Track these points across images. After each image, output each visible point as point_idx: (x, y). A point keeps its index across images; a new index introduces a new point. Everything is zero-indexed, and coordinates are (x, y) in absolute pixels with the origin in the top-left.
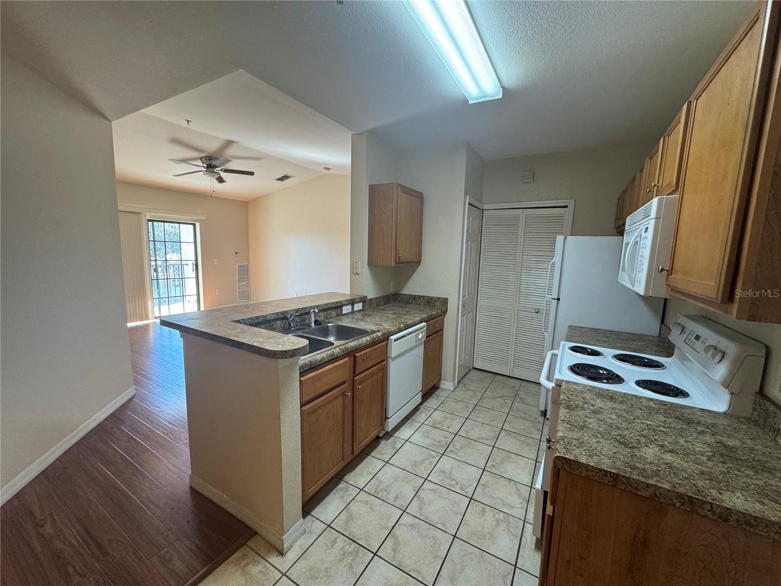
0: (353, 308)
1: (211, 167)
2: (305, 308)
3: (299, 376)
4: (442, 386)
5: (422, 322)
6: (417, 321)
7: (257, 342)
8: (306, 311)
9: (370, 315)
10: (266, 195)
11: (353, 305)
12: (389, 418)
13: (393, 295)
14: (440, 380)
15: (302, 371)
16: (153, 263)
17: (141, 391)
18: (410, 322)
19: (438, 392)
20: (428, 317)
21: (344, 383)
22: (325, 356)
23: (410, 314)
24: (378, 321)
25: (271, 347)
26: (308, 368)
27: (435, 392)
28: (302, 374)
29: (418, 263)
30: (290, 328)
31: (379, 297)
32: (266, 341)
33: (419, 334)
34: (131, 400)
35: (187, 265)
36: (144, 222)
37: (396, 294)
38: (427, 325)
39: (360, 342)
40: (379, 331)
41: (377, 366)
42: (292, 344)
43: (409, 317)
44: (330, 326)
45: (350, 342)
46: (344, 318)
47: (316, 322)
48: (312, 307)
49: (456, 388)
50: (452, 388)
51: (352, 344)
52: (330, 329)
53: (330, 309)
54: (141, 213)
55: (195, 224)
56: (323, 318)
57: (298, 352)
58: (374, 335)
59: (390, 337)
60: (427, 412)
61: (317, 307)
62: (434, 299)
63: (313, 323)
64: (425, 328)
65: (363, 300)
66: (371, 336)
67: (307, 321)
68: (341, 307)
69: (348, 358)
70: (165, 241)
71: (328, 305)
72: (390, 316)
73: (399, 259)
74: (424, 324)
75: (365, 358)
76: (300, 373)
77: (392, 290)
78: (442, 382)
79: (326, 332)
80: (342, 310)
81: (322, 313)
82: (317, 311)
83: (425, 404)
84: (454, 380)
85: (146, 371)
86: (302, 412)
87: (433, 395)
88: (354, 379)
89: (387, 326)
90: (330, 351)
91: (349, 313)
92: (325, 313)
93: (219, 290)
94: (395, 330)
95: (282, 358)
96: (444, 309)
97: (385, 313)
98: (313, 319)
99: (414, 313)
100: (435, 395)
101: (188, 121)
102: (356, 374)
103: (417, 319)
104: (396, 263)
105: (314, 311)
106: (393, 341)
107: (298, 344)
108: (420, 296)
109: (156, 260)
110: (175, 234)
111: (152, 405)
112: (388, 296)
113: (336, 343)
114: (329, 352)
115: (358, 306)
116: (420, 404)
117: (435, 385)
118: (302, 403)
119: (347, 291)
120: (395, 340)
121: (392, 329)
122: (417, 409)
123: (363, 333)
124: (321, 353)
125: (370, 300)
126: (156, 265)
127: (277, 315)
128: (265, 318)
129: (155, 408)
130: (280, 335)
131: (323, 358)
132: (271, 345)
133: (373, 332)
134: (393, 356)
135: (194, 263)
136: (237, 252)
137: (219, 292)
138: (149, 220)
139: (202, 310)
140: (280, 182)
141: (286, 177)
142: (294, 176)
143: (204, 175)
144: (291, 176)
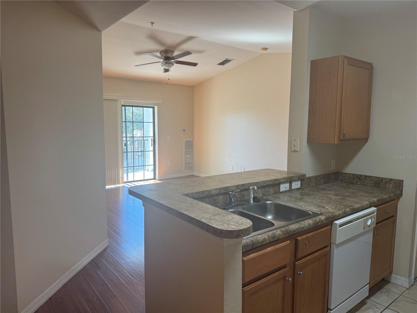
0: (290, 186)
1: (167, 59)
2: (244, 184)
3: (241, 255)
4: (393, 280)
5: (370, 207)
6: (365, 205)
7: (205, 218)
8: (245, 188)
9: (309, 195)
11: (291, 183)
12: (331, 310)
13: (334, 173)
14: (391, 274)
15: (244, 251)
16: (124, 139)
17: (112, 244)
18: (357, 206)
19: (388, 286)
20: (378, 201)
21: (284, 267)
22: (266, 237)
23: (356, 197)
24: (320, 203)
25: (218, 225)
26: (250, 248)
27: (384, 286)
28: (245, 253)
29: (366, 140)
30: (231, 204)
31: (319, 176)
32: (213, 217)
33: (367, 220)
34: (105, 250)
35: (148, 140)
36: (119, 106)
37: (338, 173)
38: (377, 210)
39: (302, 225)
40: (322, 214)
41: (320, 252)
42: (236, 224)
43: (355, 200)
44: (269, 203)
45: (292, 224)
46: (281, 196)
47: (255, 198)
48: (251, 184)
49: (412, 285)
50: (407, 285)
51: (294, 227)
52: (269, 206)
53: (268, 186)
54: (118, 100)
55: (154, 107)
56: (261, 195)
57: (242, 233)
58: (318, 218)
59: (335, 222)
60: (375, 309)
61: (255, 184)
62: (384, 181)
63: (252, 199)
64: (375, 214)
65: (302, 178)
66: (314, 219)
67: (246, 197)
68: (279, 185)
69: (289, 241)
70: (133, 122)
71: (266, 182)
72: (333, 197)
73: (344, 136)
74: (373, 209)
75: (307, 243)
76: (243, 253)
77: (333, 168)
78: (393, 275)
79: (264, 210)
80: (279, 188)
81: (260, 190)
82: (256, 189)
83: (373, 298)
84: (410, 276)
85: (116, 227)
86: (244, 292)
87: (382, 290)
88: (295, 264)
89: (330, 209)
90: (272, 232)
91: (286, 191)
92: (263, 190)
93: (170, 161)
94: (340, 214)
95: (228, 238)
96: (398, 192)
97: (327, 194)
98: (252, 196)
99: (361, 195)
100: (385, 290)
101: (152, 23)
102: (297, 258)
103: (366, 203)
104: (340, 140)
105: (253, 188)
106: (338, 226)
107: (242, 224)
108: (366, 176)
109: (126, 137)
110: (139, 115)
111: (119, 257)
112: (328, 174)
113: (277, 224)
114: (270, 234)
115: (296, 185)
116: (367, 298)
117: (384, 278)
118: (244, 283)
119: (285, 168)
120: (341, 225)
121: (337, 213)
122: (363, 303)
123: (303, 215)
124: (263, 233)
125: (309, 178)
126: (126, 140)
127: (220, 190)
128: (210, 193)
129: (121, 260)
130: (224, 212)
131: (265, 240)
132: (218, 223)
133: (315, 215)
134: (337, 243)
135: (153, 139)
136: (185, 130)
137: (170, 163)
138: (123, 106)
139: (157, 177)
140: (221, 66)
141: (227, 61)
142: (234, 60)
143: (162, 66)
144: (230, 60)
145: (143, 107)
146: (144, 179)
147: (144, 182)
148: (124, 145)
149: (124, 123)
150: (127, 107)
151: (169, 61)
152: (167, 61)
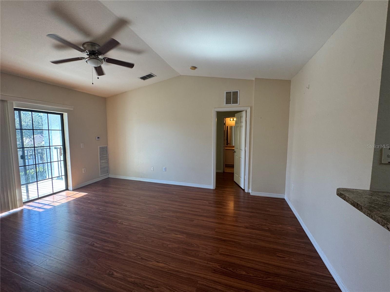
10: (126, 92)
16: (20, 150)
36: (10, 110)
55: (62, 114)
70: (33, 129)
93: (85, 169)
135: (62, 147)
136: (99, 137)
137: (85, 170)
138: (15, 109)
139: (71, 188)
140: (142, 80)
141: (150, 76)
142: (156, 76)
143: (87, 61)
144: (154, 75)
145: (48, 113)
146: (52, 193)
147: (53, 196)
148: (19, 157)
149: (18, 132)
150: (22, 111)
151: (97, 57)
152: (93, 56)
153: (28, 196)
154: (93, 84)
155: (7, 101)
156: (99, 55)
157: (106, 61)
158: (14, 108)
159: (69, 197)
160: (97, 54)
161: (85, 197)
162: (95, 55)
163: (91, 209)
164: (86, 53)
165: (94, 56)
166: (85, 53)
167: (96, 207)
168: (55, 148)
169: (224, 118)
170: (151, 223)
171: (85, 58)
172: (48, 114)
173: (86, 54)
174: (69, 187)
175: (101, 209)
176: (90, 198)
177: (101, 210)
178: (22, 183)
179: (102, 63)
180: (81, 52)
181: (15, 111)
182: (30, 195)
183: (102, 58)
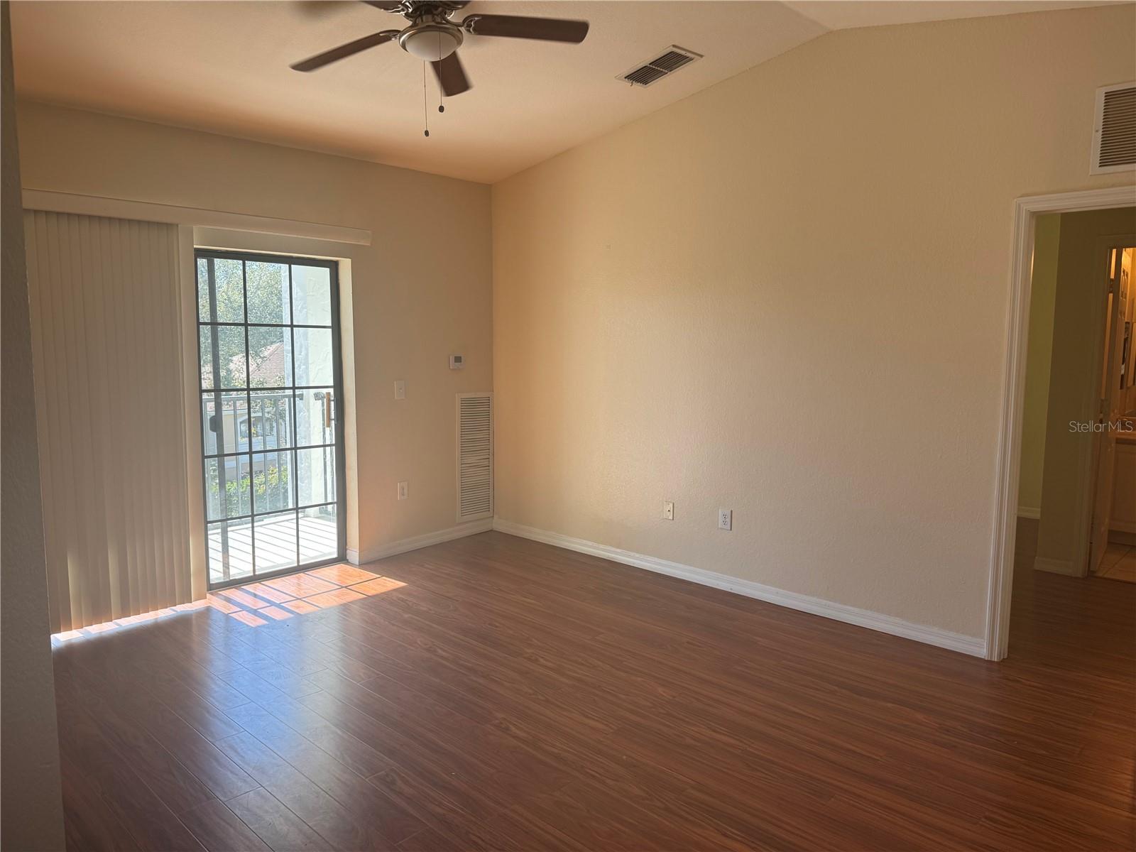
16: (209, 398)
55: (336, 264)
70: (246, 324)
93: (406, 484)
135: (332, 393)
137: (406, 491)
138: (200, 253)
139: (354, 555)
140: (638, 87)
141: (671, 61)
142: (702, 56)
143: (404, 46)
144: (689, 55)
145: (290, 261)
146: (296, 565)
147: (299, 579)
148: (207, 425)
149: (206, 331)
150: (218, 259)
151: (439, 20)
152: (427, 20)
153: (226, 565)
154: (427, 133)
155: (177, 225)
156: (447, 11)
157: (474, 30)
158: (197, 250)
159: (346, 587)
160: (440, 9)
161: (394, 598)
162: (435, 12)
163: (406, 645)
164: (403, 10)
165: (430, 17)
166: (399, 11)
167: (426, 645)
168: (317, 397)
169: (1114, 251)
170: (624, 757)
171: (399, 31)
172: (292, 266)
173: (403, 13)
174: (348, 551)
175: (444, 654)
176: (410, 604)
177: (442, 657)
178: (211, 517)
179: (460, 42)
180: (385, 9)
181: (198, 260)
182: (232, 561)
183: (460, 21)
